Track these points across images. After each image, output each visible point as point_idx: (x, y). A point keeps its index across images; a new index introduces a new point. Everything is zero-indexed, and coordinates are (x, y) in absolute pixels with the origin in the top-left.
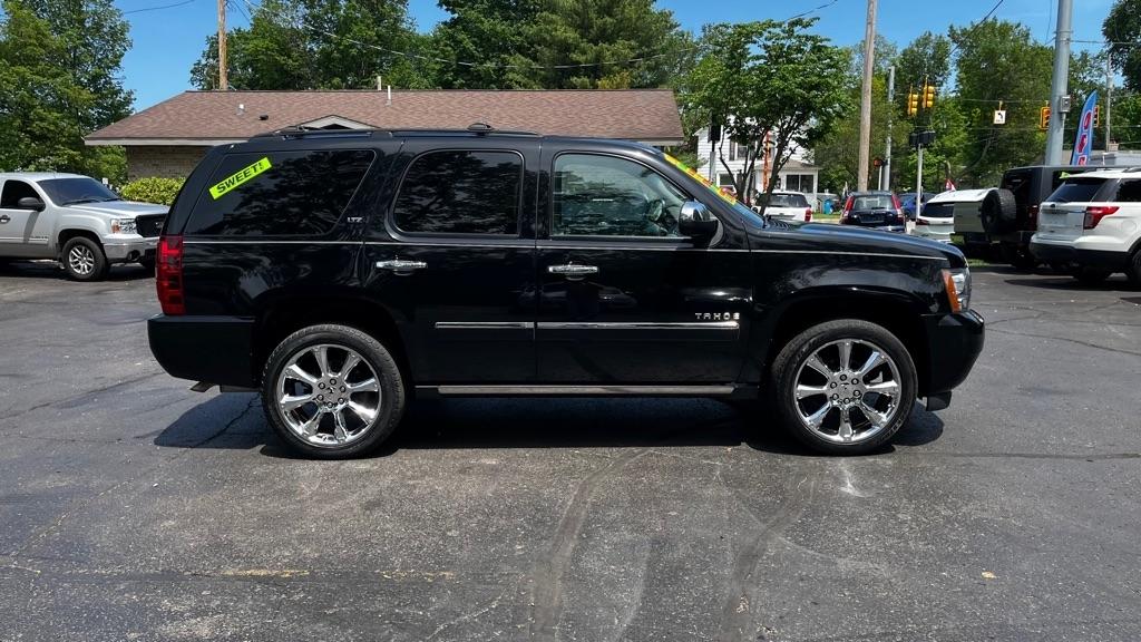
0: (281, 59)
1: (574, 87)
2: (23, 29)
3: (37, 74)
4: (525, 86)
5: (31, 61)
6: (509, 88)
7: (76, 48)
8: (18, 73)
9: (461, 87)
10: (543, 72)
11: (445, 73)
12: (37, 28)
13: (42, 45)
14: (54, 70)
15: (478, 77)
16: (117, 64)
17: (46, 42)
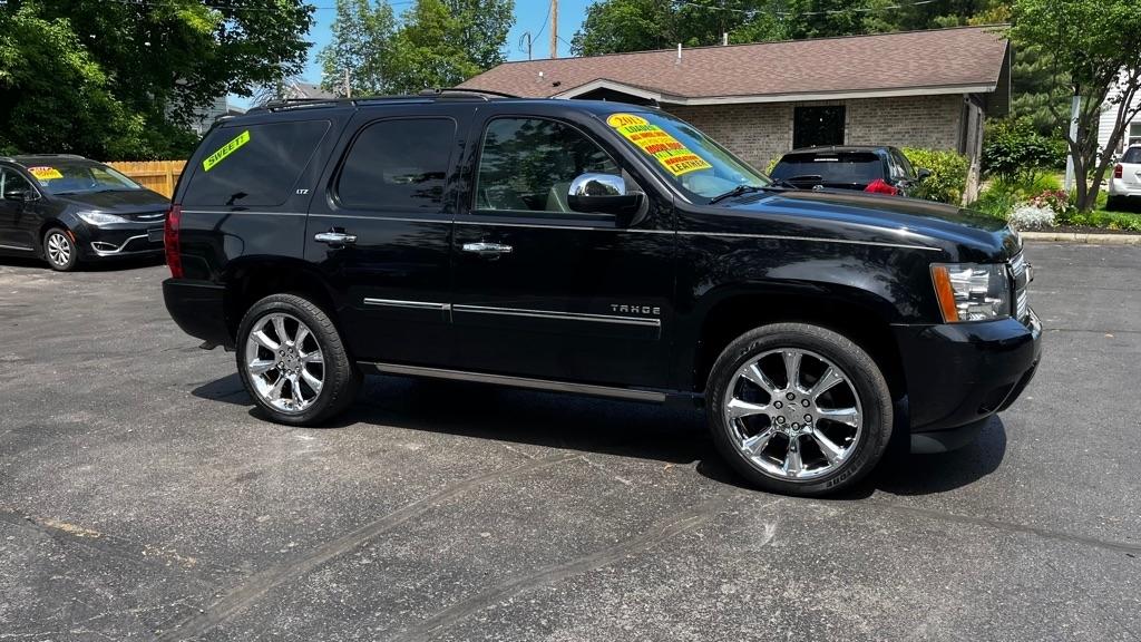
0: (643, 23)
1: (939, 27)
2: (428, 14)
3: (437, 53)
4: (881, 30)
5: (433, 41)
6: (866, 33)
7: (470, 27)
8: (422, 54)
9: (815, 37)
10: (904, 14)
11: (799, 23)
12: (438, 13)
13: (442, 27)
14: (451, 49)
15: (835, 27)
16: (503, 39)
17: (445, 24)
